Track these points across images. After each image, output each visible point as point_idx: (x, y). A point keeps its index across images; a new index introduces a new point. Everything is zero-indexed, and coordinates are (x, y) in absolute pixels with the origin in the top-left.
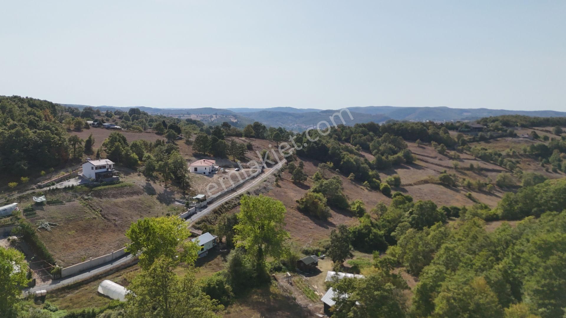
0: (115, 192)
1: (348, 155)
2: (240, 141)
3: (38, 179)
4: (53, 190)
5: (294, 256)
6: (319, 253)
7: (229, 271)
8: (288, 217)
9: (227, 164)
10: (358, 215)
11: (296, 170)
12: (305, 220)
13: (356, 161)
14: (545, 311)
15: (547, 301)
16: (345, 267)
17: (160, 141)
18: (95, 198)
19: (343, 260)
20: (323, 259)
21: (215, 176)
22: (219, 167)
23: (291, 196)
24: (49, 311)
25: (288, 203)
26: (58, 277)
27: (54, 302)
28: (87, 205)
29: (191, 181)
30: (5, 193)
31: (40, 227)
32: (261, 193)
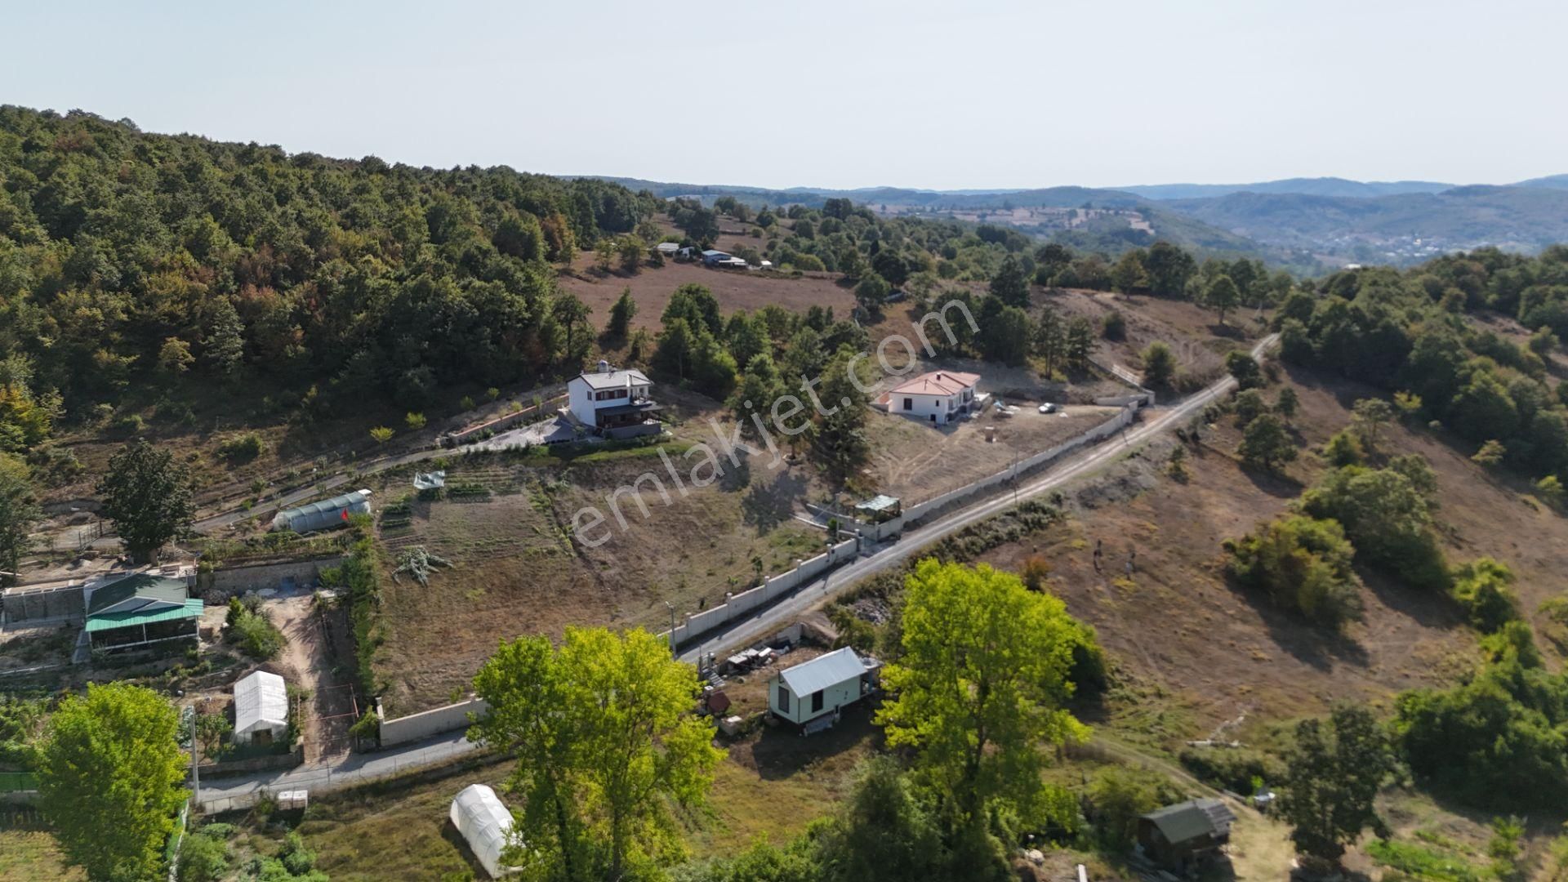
1: (1486, 368)
2: (1094, 305)
3: (456, 419)
4: (477, 454)
6: (1257, 783)
8: (1178, 606)
10: (1479, 621)
11: (1256, 421)
12: (1245, 622)
13: (1518, 394)
17: (820, 311)
18: (575, 488)
19: (1343, 839)
20: (1261, 810)
21: (964, 430)
22: (995, 395)
23: (1216, 521)
24: (283, 870)
25: (1192, 547)
26: (371, 744)
27: (316, 837)
28: (548, 507)
29: (878, 444)
30: (359, 458)
31: (402, 568)
32: (1102, 502)
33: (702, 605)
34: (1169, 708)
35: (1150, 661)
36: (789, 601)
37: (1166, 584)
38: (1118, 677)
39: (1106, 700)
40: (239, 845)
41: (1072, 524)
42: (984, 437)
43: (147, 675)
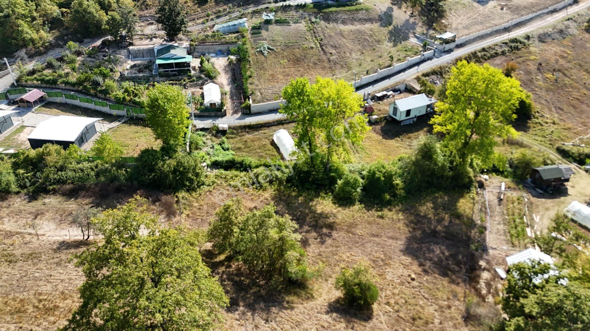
0: (346, 17)
4: (286, 6)
18: (322, 22)
24: (221, 148)
25: (586, 62)
26: (247, 112)
27: (231, 140)
28: (311, 29)
29: (450, 9)
30: (243, 5)
31: (258, 50)
32: (549, 40)
33: (367, 73)
34: (556, 129)
35: (553, 109)
36: (402, 74)
37: (569, 78)
38: (537, 114)
39: (529, 123)
40: (207, 139)
41: (532, 49)
42: (500, 8)
43: (176, 80)
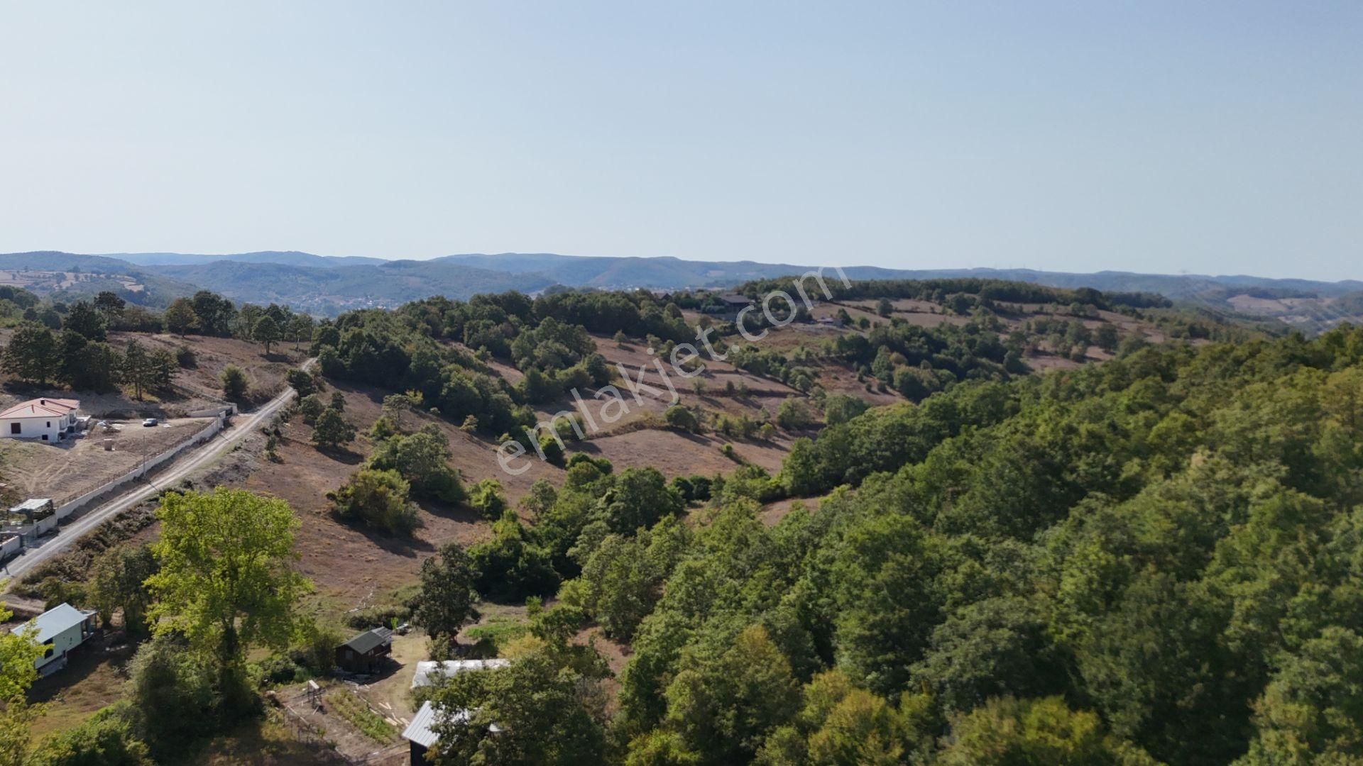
1: (458, 371)
2: (157, 343)
5: (326, 636)
6: (394, 621)
7: (136, 703)
9: (116, 407)
10: (488, 515)
11: (323, 414)
12: (353, 542)
13: (479, 385)
14: (877, 678)
15: (880, 658)
16: (460, 647)
19: (456, 628)
20: (403, 633)
23: (313, 484)
25: (303, 502)
42: (103, 448)
